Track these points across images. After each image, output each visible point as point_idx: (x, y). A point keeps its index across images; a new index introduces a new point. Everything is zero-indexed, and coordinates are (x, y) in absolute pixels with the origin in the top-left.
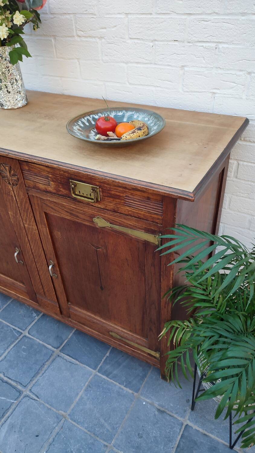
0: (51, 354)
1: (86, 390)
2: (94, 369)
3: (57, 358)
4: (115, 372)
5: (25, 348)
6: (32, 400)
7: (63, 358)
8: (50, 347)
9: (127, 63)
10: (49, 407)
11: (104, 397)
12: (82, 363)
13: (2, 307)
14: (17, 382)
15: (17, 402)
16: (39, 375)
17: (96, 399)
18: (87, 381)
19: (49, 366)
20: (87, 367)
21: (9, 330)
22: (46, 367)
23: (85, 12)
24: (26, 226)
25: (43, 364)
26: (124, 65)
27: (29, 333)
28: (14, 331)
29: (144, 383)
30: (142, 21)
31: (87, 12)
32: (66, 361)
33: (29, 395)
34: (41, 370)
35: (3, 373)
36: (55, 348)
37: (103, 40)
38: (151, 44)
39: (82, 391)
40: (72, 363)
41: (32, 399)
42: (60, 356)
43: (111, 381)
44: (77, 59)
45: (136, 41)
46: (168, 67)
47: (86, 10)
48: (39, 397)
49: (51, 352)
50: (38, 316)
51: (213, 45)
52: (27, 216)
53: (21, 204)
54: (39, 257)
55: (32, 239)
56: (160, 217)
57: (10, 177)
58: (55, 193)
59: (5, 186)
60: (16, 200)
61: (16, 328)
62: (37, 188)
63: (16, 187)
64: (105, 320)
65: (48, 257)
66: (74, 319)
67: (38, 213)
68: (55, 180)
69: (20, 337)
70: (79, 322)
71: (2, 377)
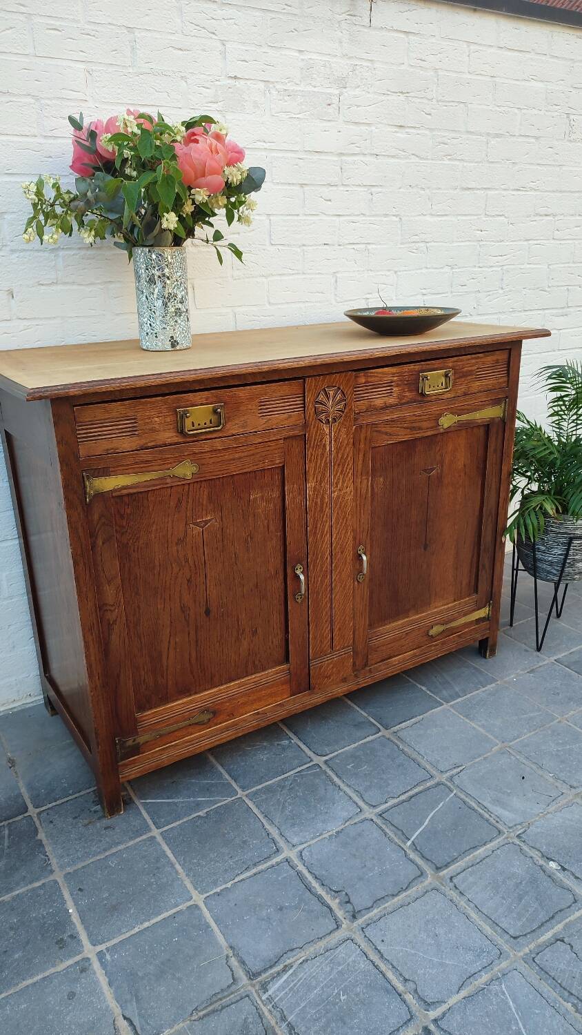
5: (352, 765)
7: (403, 729)
8: (371, 738)
10: (481, 758)
12: (424, 714)
14: (417, 785)
15: (457, 790)
16: (419, 759)
19: (408, 746)
20: (434, 710)
22: (407, 749)
25: (401, 750)
26: (264, 279)
27: (324, 756)
28: (304, 773)
29: (487, 672)
32: (411, 727)
34: (411, 755)
36: (377, 733)
40: (417, 722)
43: (469, 695)
45: (280, 247)
48: (460, 765)
51: (363, 246)
52: (341, 473)
53: (337, 453)
54: (342, 553)
55: (337, 519)
56: (506, 379)
57: (332, 406)
58: (397, 405)
59: (317, 432)
60: (330, 450)
61: (299, 769)
62: (372, 409)
63: (337, 424)
64: (423, 612)
65: (357, 541)
66: (373, 662)
67: (361, 456)
68: (399, 382)
69: (324, 767)
70: (382, 661)
71: (396, 801)
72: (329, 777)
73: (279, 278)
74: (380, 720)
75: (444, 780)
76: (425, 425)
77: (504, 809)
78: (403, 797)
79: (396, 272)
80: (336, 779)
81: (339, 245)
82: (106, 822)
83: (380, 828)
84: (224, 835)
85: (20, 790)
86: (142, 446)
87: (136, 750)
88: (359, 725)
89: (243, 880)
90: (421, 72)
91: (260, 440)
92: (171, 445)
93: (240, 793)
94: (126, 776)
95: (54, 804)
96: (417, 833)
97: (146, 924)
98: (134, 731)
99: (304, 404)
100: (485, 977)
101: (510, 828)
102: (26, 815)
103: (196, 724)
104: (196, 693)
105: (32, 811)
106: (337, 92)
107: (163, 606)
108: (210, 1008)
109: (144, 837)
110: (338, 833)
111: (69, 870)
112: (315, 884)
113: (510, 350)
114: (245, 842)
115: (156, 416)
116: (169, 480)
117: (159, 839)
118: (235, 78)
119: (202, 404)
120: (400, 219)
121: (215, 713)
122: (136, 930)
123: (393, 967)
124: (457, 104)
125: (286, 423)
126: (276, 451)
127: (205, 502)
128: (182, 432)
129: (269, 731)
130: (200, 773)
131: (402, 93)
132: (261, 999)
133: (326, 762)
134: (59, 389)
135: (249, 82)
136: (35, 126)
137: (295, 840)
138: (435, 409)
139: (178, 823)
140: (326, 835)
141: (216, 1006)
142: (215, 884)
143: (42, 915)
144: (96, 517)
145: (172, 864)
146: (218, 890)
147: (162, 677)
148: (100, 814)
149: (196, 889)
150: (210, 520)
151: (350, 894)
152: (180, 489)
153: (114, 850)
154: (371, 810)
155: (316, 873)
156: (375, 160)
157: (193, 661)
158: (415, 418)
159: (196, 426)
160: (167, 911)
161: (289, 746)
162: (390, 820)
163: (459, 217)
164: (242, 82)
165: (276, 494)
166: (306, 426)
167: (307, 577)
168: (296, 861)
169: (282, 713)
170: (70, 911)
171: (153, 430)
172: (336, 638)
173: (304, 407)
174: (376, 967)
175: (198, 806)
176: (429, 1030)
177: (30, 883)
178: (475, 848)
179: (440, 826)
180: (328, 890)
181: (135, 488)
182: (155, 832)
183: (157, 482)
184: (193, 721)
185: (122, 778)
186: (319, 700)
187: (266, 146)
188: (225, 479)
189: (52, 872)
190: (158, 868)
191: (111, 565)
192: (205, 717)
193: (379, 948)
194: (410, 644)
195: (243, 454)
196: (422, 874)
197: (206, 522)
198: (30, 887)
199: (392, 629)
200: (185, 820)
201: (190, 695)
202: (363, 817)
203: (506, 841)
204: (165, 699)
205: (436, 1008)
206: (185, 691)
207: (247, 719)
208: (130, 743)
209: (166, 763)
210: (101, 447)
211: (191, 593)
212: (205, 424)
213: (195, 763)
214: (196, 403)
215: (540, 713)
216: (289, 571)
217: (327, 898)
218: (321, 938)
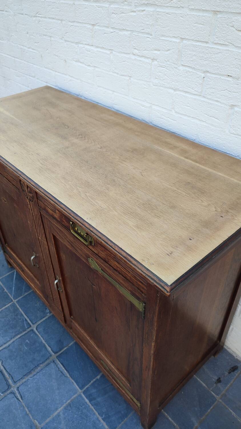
0: (47, 357)
1: (65, 408)
2: (80, 388)
3: (51, 363)
4: (99, 399)
5: (29, 342)
6: (16, 399)
7: (57, 366)
8: (49, 349)
9: (175, 90)
10: (28, 412)
11: (79, 422)
12: (72, 378)
13: (24, 294)
14: (10, 374)
15: (3, 396)
17: (71, 422)
18: (70, 399)
19: (42, 369)
20: (75, 384)
21: (21, 319)
22: (39, 368)
23: (142, 31)
24: (40, 238)
25: (38, 365)
26: (173, 92)
27: (36, 329)
28: (25, 322)
29: (123, 423)
30: (197, 49)
31: (144, 31)
32: (59, 370)
33: (15, 393)
34: (34, 371)
35: (2, 361)
36: (53, 352)
37: (156, 62)
38: (203, 75)
39: (62, 408)
40: (63, 374)
41: (16, 397)
42: (55, 362)
43: (92, 407)
44: (129, 76)
45: (187, 69)
46: (217, 103)
47: (143, 28)
48: (23, 398)
49: (49, 355)
50: (50, 314)
53: (36, 218)
54: (49, 268)
55: (44, 251)
57: (28, 192)
58: (59, 222)
59: (25, 199)
60: (32, 214)
62: (46, 211)
63: (32, 203)
65: (56, 272)
66: (74, 332)
69: (28, 330)
72: (21, 332)
75: (12, 389)
80: (19, 336)
93: (15, 300)
133: (32, 330)
150: (6, 201)
166: (19, 191)
194: (91, 351)
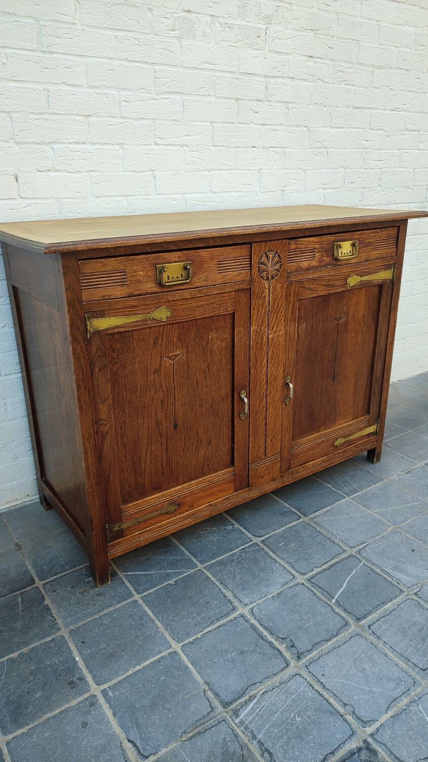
3: (315, 521)
10: (379, 537)
16: (333, 538)
18: (358, 505)
20: (339, 502)
22: (323, 531)
24: (270, 336)
25: (319, 532)
29: (375, 474)
31: (169, 118)
32: (323, 514)
34: (326, 535)
36: (299, 520)
37: (186, 148)
42: (312, 518)
44: (152, 171)
45: (220, 148)
48: (364, 542)
49: (303, 523)
51: (281, 149)
52: (276, 319)
53: (274, 303)
54: (275, 381)
55: (273, 355)
56: (395, 250)
57: (271, 267)
58: (317, 267)
59: (259, 287)
60: (269, 301)
61: (243, 547)
62: (299, 270)
63: (274, 280)
64: (330, 428)
65: (286, 372)
66: (294, 466)
67: (291, 306)
68: (320, 249)
69: (262, 545)
70: (301, 465)
71: (319, 569)
72: (266, 552)
73: (218, 172)
74: (299, 509)
75: (354, 553)
76: (337, 283)
77: (402, 573)
78: (325, 567)
79: (304, 171)
80: (272, 554)
81: (264, 148)
82: (98, 589)
83: (310, 590)
84: (191, 598)
85: (27, 567)
86: (130, 294)
87: (121, 534)
88: (284, 514)
89: (209, 631)
90: (327, 15)
91: (218, 292)
92: (151, 293)
93: (200, 566)
94: (113, 555)
95: (55, 577)
96: (339, 593)
97: (138, 668)
98: (119, 519)
99: (251, 264)
100: (405, 701)
101: (409, 588)
102: (34, 586)
103: (166, 513)
104: (166, 490)
105: (38, 583)
106: (264, 27)
107: (142, 422)
108: (196, 731)
109: (129, 601)
110: (278, 594)
111: (72, 627)
112: (265, 633)
113: (399, 227)
114: (208, 603)
115: (140, 268)
116: (149, 322)
117: (141, 602)
118: (189, 11)
119: (175, 262)
120: (309, 129)
121: (179, 505)
122: (131, 672)
123: (334, 695)
124: (351, 41)
125: (238, 278)
126: (229, 301)
127: (175, 340)
128: (160, 284)
129: (216, 520)
130: (166, 552)
131: (312, 30)
132: (234, 722)
133: (262, 541)
134: (69, 245)
135: (199, 16)
136: (35, 42)
137: (246, 601)
138: (345, 270)
139: (154, 590)
140: (270, 596)
141: (200, 729)
142: (188, 634)
143: (55, 662)
144: (94, 350)
145: (152, 620)
146: (191, 639)
147: (141, 476)
148: (93, 584)
149: (174, 639)
150: (180, 354)
151: (294, 640)
152: (157, 330)
153: (106, 611)
154: (301, 577)
155: (266, 625)
156: (291, 82)
157: (164, 465)
158: (330, 278)
159: (171, 279)
160: (153, 657)
161: (234, 530)
162: (317, 584)
163: (351, 130)
164: (194, 15)
165: (227, 335)
166: (251, 281)
167: (249, 400)
168: (249, 616)
169: (229, 505)
170: (77, 659)
171: (139, 281)
172: (269, 448)
173: (251, 266)
174: (321, 695)
175: (168, 576)
176: (368, 742)
177: (43, 638)
178: (384, 603)
179: (356, 588)
180: (277, 637)
181: (124, 327)
182: (137, 597)
183: (140, 324)
184: (163, 511)
185: (110, 555)
186: (255, 494)
187: (211, 67)
188: (191, 322)
189: (59, 629)
190: (142, 624)
191: (104, 388)
192: (172, 508)
193: (321, 681)
194: (321, 452)
195: (204, 303)
196: (347, 624)
197: (176, 356)
198: (42, 641)
199: (308, 441)
200: (159, 587)
201: (161, 491)
202: (296, 582)
203: (407, 598)
204: (143, 495)
205: (371, 725)
206: (158, 488)
207: (203, 510)
208: (116, 528)
209: (143, 544)
210: (98, 294)
211: (164, 412)
212: (177, 277)
213: (162, 545)
214: (171, 261)
215: (419, 503)
216: (236, 395)
217: (276, 644)
218: (276, 674)
